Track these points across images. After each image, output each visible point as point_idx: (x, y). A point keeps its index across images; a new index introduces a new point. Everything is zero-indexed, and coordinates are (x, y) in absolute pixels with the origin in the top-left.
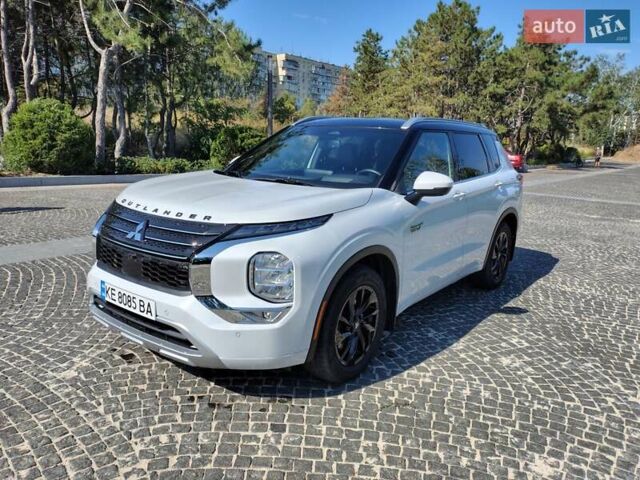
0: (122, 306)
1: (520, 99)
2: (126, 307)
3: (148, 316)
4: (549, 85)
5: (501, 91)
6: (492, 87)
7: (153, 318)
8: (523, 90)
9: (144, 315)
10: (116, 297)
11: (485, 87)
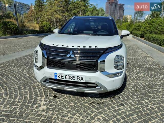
0: (68, 80)
1: (80, 14)
2: (70, 80)
3: (82, 81)
4: (86, 11)
5: (76, 12)
6: (74, 11)
7: (84, 81)
8: (81, 12)
9: (79, 81)
10: (64, 77)
11: (72, 11)
